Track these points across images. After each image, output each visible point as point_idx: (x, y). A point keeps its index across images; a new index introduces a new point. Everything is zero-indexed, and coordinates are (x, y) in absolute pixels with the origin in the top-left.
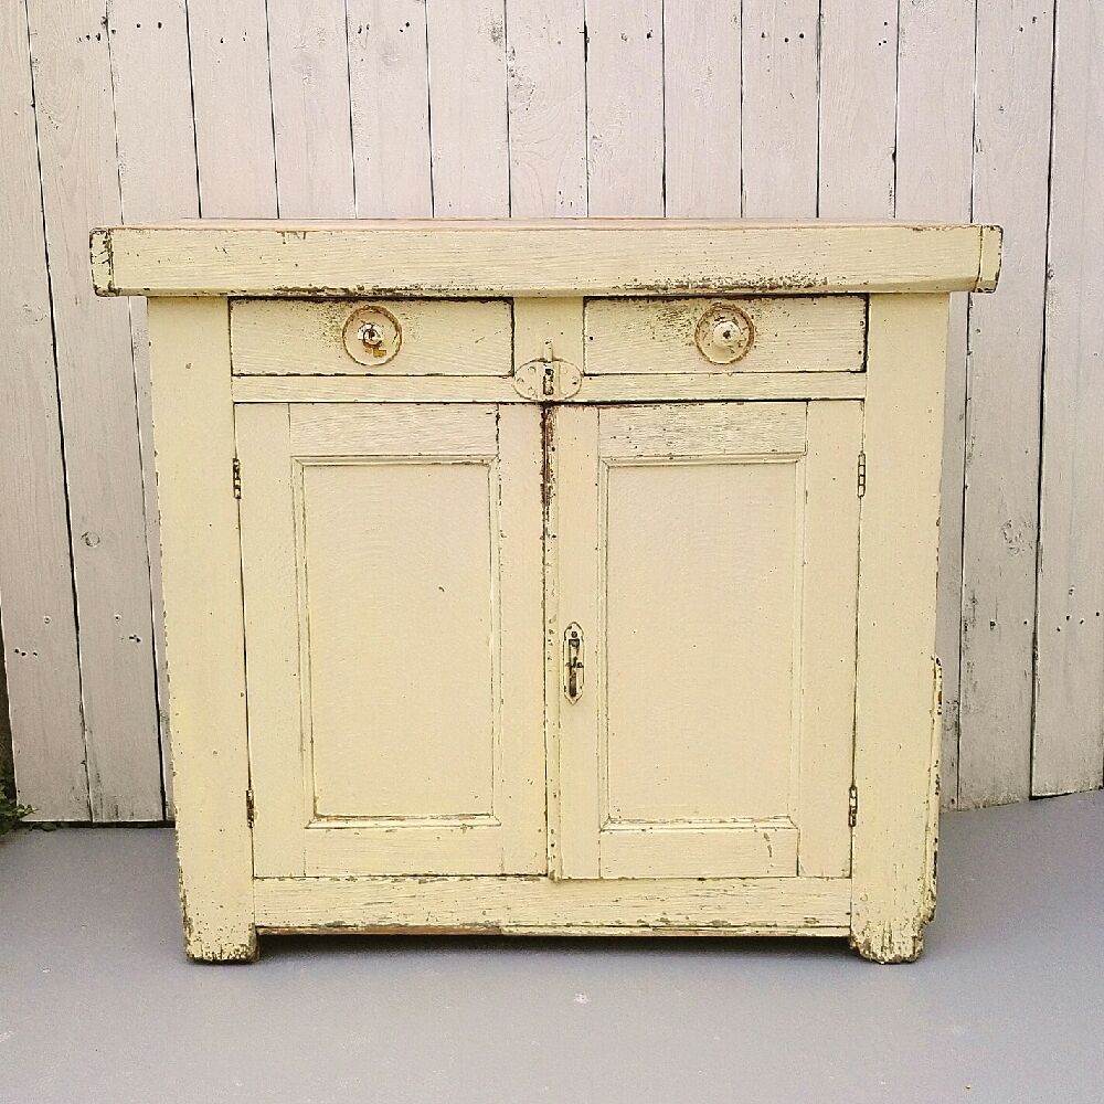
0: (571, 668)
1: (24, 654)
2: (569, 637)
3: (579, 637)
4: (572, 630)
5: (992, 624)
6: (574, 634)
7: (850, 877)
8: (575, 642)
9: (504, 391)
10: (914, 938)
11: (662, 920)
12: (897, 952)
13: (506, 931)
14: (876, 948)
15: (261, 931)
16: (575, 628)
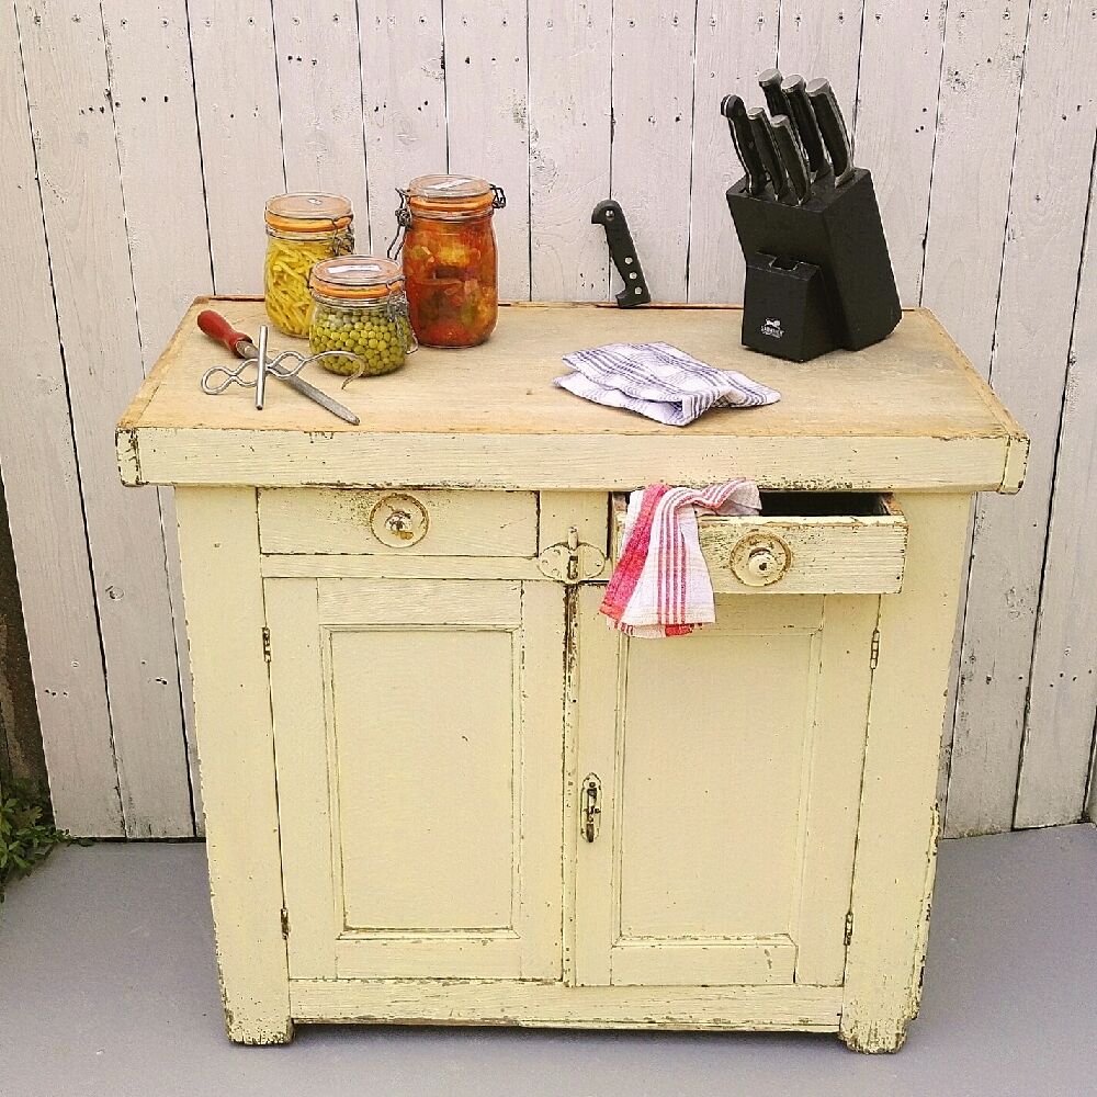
0: (588, 814)
1: (54, 694)
2: (587, 787)
3: (597, 787)
4: (590, 781)
5: (989, 679)
6: (592, 785)
7: (842, 986)
8: (592, 791)
9: (528, 570)
10: (898, 1035)
11: (667, 1018)
12: (882, 1046)
13: (524, 1024)
14: (862, 1040)
15: (295, 1021)
16: (593, 779)
